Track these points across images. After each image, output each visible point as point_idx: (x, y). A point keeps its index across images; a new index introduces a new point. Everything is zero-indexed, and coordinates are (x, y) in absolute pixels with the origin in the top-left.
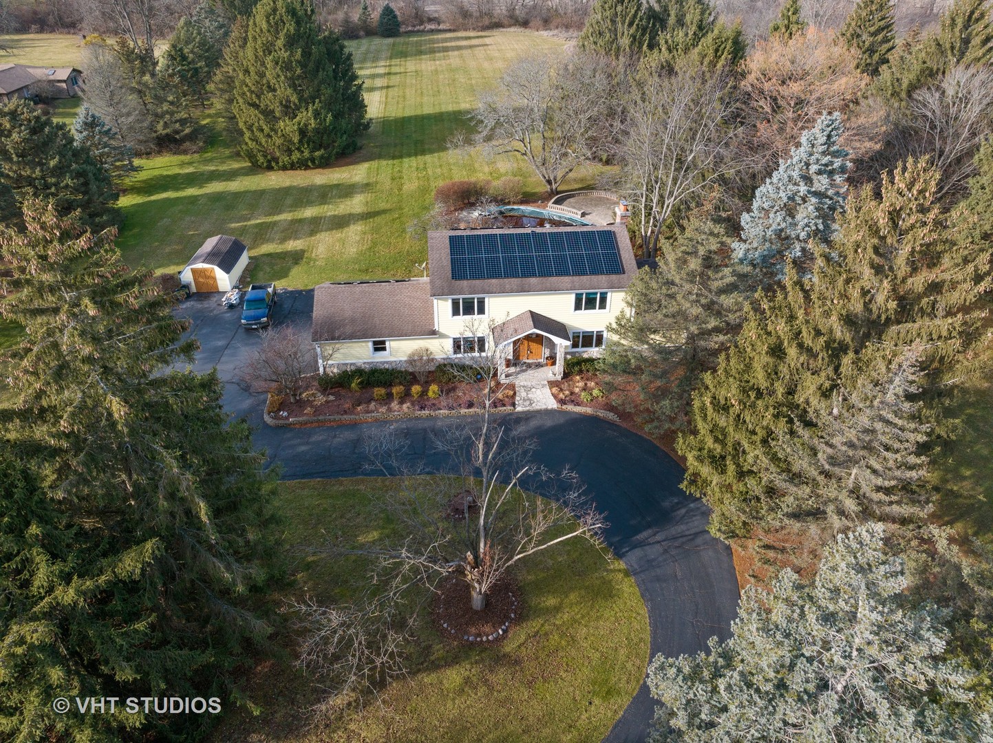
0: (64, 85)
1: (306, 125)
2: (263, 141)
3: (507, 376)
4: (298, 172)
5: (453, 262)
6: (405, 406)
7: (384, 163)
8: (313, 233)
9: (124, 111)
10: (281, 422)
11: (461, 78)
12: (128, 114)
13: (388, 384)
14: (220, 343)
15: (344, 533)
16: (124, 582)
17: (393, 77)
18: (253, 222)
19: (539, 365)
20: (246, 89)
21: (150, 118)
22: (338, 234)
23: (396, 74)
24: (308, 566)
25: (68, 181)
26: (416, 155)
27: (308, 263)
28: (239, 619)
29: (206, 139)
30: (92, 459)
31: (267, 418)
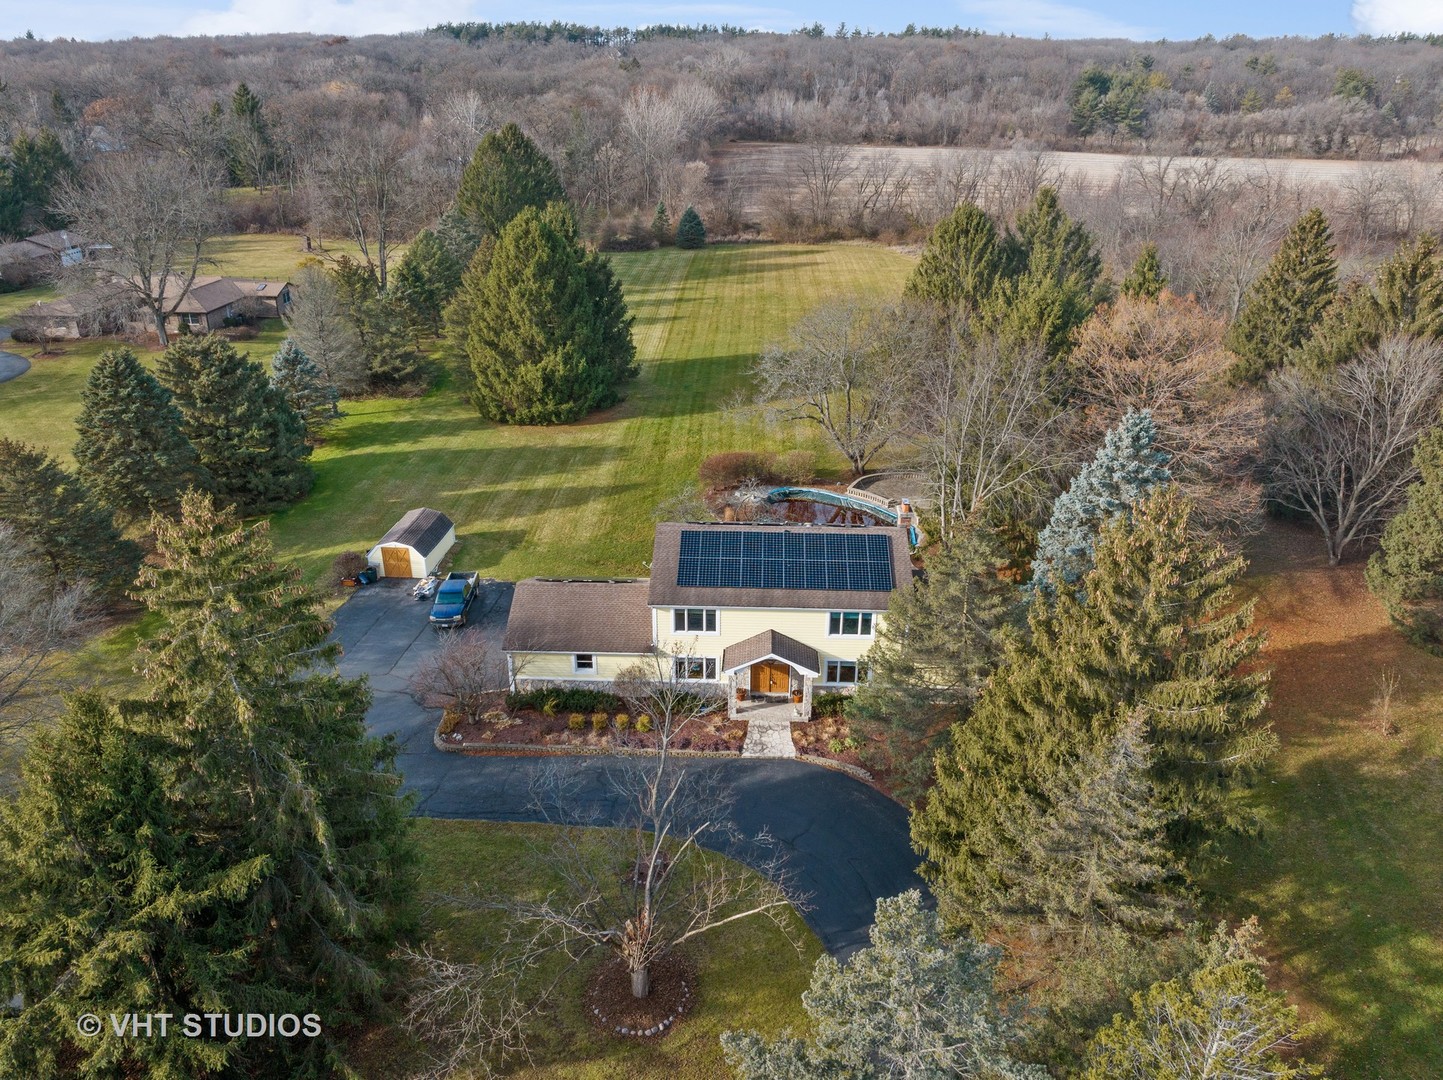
0: (273, 303)
1: (553, 372)
2: (499, 387)
3: (739, 711)
4: (539, 428)
5: (682, 563)
6: (604, 739)
7: (649, 421)
8: (540, 509)
9: (334, 344)
10: (453, 746)
11: (773, 310)
12: (339, 349)
13: (589, 710)
14: (401, 643)
15: (500, 888)
16: (228, 901)
17: (684, 305)
18: (470, 491)
19: (784, 701)
20: (482, 325)
21: (365, 352)
22: (571, 513)
23: (689, 300)
24: (451, 924)
25: (255, 432)
26: (692, 412)
27: (527, 548)
28: (349, 965)
29: (429, 379)
30: (214, 764)
31: (438, 742)
